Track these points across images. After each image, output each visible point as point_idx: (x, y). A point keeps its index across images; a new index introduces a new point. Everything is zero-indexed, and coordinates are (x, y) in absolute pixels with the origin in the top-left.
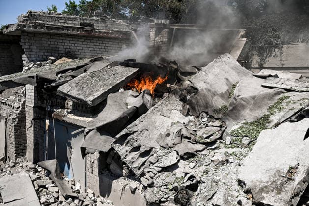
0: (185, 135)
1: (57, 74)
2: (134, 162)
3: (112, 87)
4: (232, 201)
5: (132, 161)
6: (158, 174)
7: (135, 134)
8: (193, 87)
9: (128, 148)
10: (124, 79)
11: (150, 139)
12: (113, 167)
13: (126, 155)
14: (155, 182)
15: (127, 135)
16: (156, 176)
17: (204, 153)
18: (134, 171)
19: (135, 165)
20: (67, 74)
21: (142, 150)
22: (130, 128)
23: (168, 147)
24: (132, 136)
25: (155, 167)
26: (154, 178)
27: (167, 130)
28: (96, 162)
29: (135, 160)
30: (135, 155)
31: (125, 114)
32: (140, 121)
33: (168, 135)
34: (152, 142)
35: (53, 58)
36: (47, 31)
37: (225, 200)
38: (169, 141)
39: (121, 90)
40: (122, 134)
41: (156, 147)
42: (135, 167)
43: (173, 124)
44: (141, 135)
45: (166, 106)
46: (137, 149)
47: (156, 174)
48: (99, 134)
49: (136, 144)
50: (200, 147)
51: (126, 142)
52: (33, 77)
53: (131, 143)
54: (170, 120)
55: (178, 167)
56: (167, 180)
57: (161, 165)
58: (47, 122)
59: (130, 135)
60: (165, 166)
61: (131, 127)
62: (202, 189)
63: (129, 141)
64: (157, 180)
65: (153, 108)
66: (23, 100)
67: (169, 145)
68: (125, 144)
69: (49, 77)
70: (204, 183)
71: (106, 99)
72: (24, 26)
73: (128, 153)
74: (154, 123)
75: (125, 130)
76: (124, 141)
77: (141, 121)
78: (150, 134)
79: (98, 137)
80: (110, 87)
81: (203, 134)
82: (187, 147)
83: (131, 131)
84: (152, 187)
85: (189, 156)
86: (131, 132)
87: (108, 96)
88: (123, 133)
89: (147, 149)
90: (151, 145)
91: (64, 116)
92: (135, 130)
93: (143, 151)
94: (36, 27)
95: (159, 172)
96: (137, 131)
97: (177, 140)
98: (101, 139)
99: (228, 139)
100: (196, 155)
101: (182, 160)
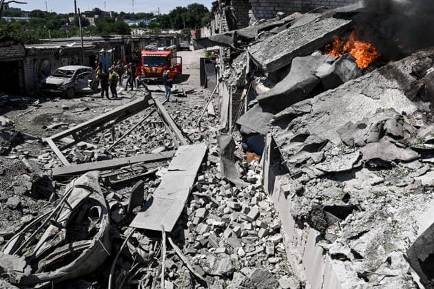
0: (388, 131)
1: (259, 32)
2: (292, 154)
3: (300, 48)
4: (381, 254)
5: (291, 153)
6: (314, 180)
7: (305, 117)
9: (291, 135)
10: (322, 36)
11: (328, 128)
13: (284, 144)
14: (307, 190)
15: (292, 116)
16: (310, 182)
17: (410, 165)
18: (290, 168)
19: (293, 160)
21: (309, 141)
22: (298, 107)
23: (352, 144)
24: (299, 118)
25: (315, 169)
26: (308, 184)
27: (364, 119)
29: (295, 152)
30: (298, 145)
31: (299, 86)
32: (320, 99)
33: (362, 126)
34: (329, 131)
35: (281, 13)
37: (371, 248)
38: (359, 136)
39: (316, 53)
40: (283, 113)
41: (332, 141)
42: (292, 163)
43: (379, 111)
44: (315, 119)
45: (377, 81)
46: (301, 138)
47: (312, 179)
48: (261, 109)
49: (302, 131)
50: (407, 154)
51: (290, 125)
53: (296, 128)
54: (378, 104)
55: (354, 178)
56: (326, 192)
57: (324, 168)
58: (244, 91)
59: (296, 117)
60: (329, 171)
61: (301, 106)
62: (353, 218)
63: (293, 125)
64: (310, 188)
65: (351, 82)
67: (356, 141)
68: (287, 128)
69: (247, 34)
70: (364, 210)
71: (291, 64)
73: (288, 141)
74: (344, 105)
75: (290, 108)
76: (287, 124)
77: (322, 99)
78: (329, 121)
79: (259, 113)
80: (298, 48)
81: (427, 135)
83: (299, 111)
84: (301, 196)
85: (379, 165)
86: (299, 113)
87: (294, 60)
88: (286, 112)
89: (317, 141)
90: (325, 136)
92: (305, 111)
93: (310, 143)
95: (318, 177)
96: (310, 113)
98: (262, 117)
100: (394, 167)
101: (367, 169)
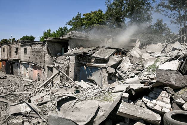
1: (88, 51)
7: (121, 68)
8: (131, 55)
10: (113, 52)
12: (113, 78)
17: (141, 73)
20: (91, 51)
21: (124, 72)
23: (130, 72)
25: (129, 76)
28: (107, 77)
31: (118, 62)
33: (129, 68)
34: (126, 70)
35: (78, 47)
36: (77, 38)
38: (130, 70)
39: (112, 56)
40: (118, 67)
41: (127, 72)
43: (129, 66)
44: (123, 68)
46: (123, 72)
49: (122, 70)
50: (139, 72)
52: (82, 52)
55: (135, 77)
58: (85, 67)
60: (132, 76)
63: (120, 70)
65: (123, 61)
66: (69, 61)
69: (86, 52)
71: (109, 58)
72: (71, 36)
74: (125, 65)
78: (125, 68)
79: (111, 69)
81: (138, 68)
82: (135, 72)
85: (137, 74)
91: (92, 64)
92: (121, 66)
94: (74, 37)
97: (132, 70)
99: (146, 70)
100: (139, 74)
101: (135, 75)
